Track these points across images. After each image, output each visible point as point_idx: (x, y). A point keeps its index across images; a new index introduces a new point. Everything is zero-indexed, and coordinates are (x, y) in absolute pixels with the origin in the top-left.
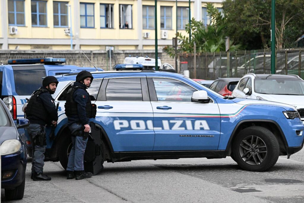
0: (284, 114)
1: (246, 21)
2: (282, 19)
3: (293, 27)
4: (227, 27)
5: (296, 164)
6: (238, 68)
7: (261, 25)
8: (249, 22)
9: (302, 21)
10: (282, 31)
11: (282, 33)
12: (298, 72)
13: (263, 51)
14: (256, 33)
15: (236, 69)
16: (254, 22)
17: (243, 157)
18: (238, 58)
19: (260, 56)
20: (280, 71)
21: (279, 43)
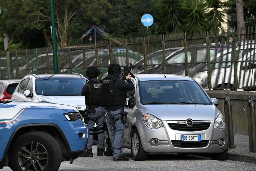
0: (65, 116)
1: (26, 17)
2: (64, 15)
3: (77, 22)
4: (5, 24)
5: (80, 169)
6: (20, 69)
7: (43, 21)
8: (29, 19)
9: (85, 16)
10: (66, 28)
11: (66, 30)
12: (83, 70)
13: (46, 50)
14: (38, 30)
15: (17, 70)
16: (34, 19)
17: (22, 166)
18: (19, 58)
19: (42, 55)
20: (65, 70)
21: (64, 40)
